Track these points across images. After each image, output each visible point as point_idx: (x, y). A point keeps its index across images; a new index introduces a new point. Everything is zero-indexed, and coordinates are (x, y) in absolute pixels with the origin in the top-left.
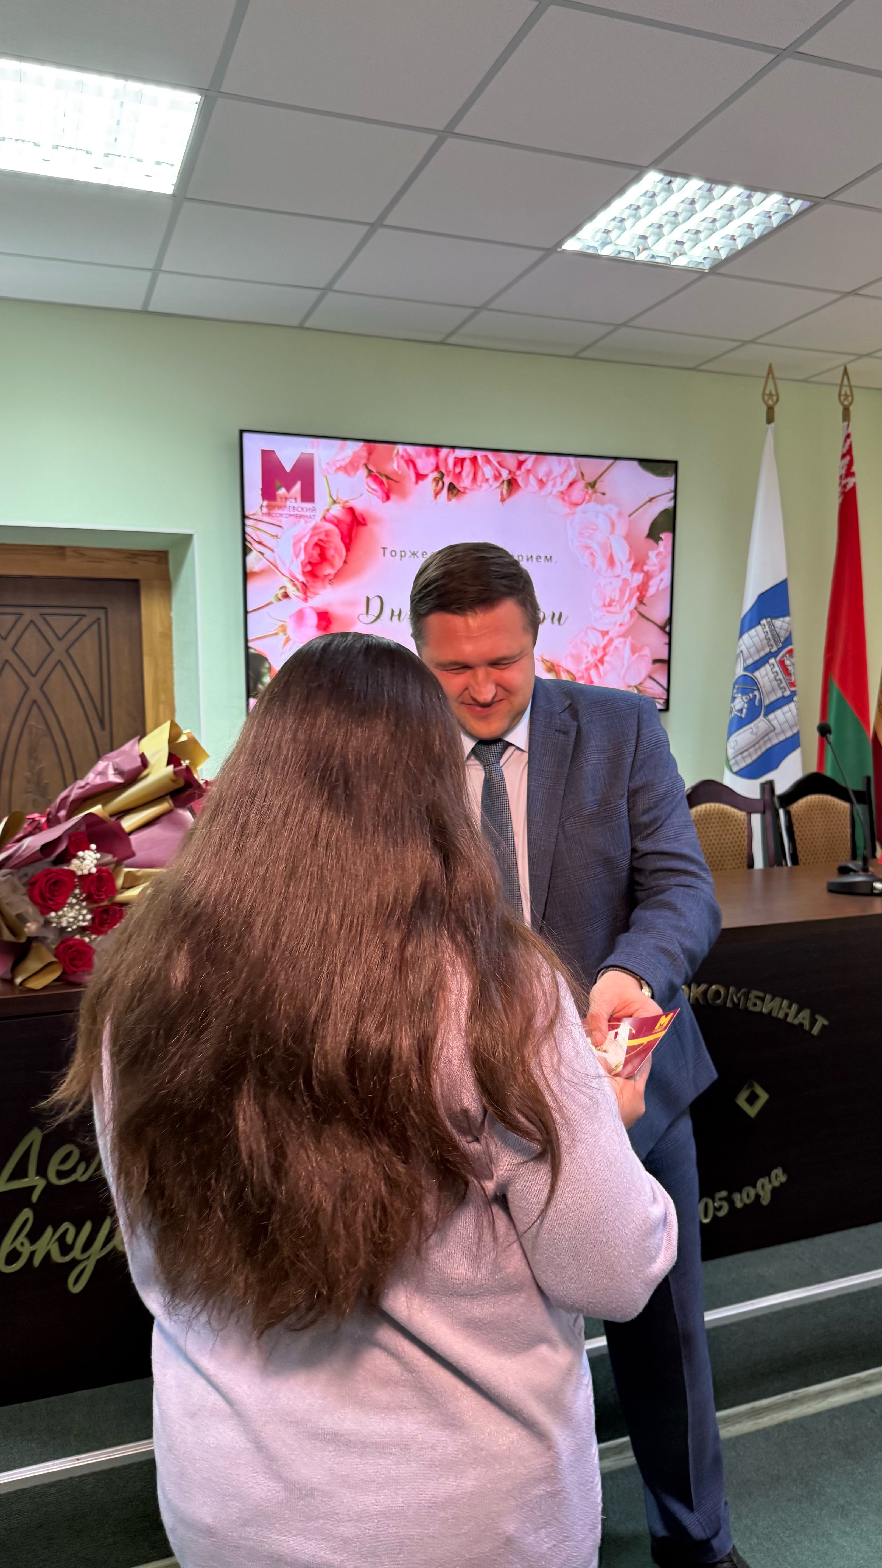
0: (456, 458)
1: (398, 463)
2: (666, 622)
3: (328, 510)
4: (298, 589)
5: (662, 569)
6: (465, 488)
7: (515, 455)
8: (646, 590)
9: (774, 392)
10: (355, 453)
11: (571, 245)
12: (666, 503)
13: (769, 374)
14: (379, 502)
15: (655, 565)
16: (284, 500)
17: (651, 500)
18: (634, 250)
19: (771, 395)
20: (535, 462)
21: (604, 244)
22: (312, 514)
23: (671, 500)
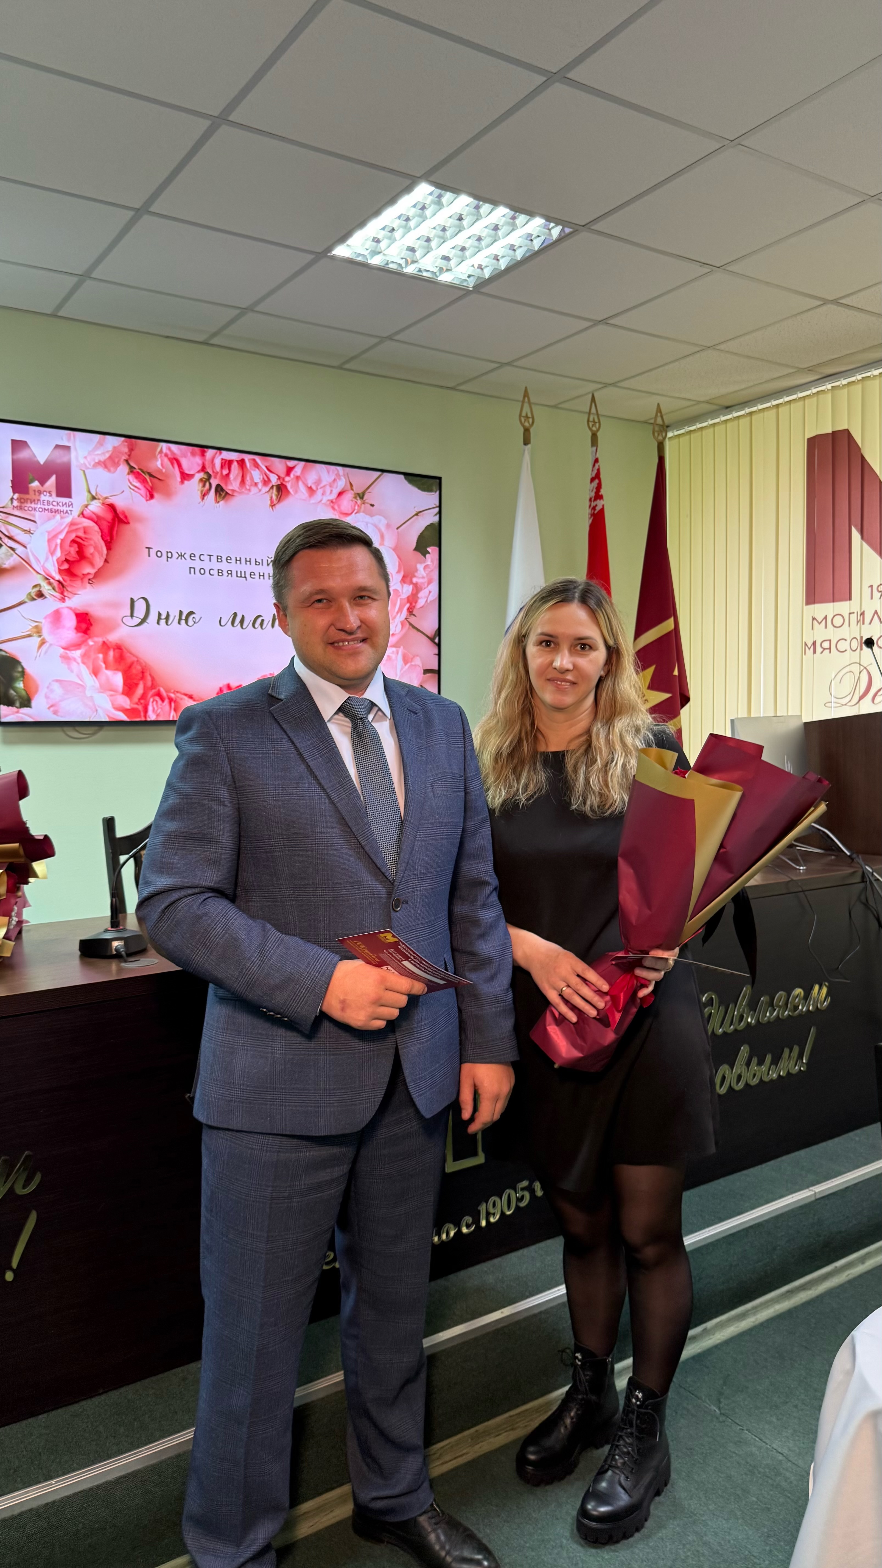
0: (222, 459)
1: (162, 461)
2: (435, 634)
3: (86, 506)
4: (54, 589)
5: (430, 582)
6: (233, 491)
7: (284, 460)
8: (416, 602)
9: (529, 415)
10: (114, 448)
11: (341, 251)
12: (431, 518)
13: (524, 397)
14: (143, 500)
15: (423, 577)
16: (37, 494)
17: (417, 514)
18: (402, 262)
19: (527, 417)
20: (304, 468)
21: (375, 253)
22: (68, 509)
23: (436, 515)
